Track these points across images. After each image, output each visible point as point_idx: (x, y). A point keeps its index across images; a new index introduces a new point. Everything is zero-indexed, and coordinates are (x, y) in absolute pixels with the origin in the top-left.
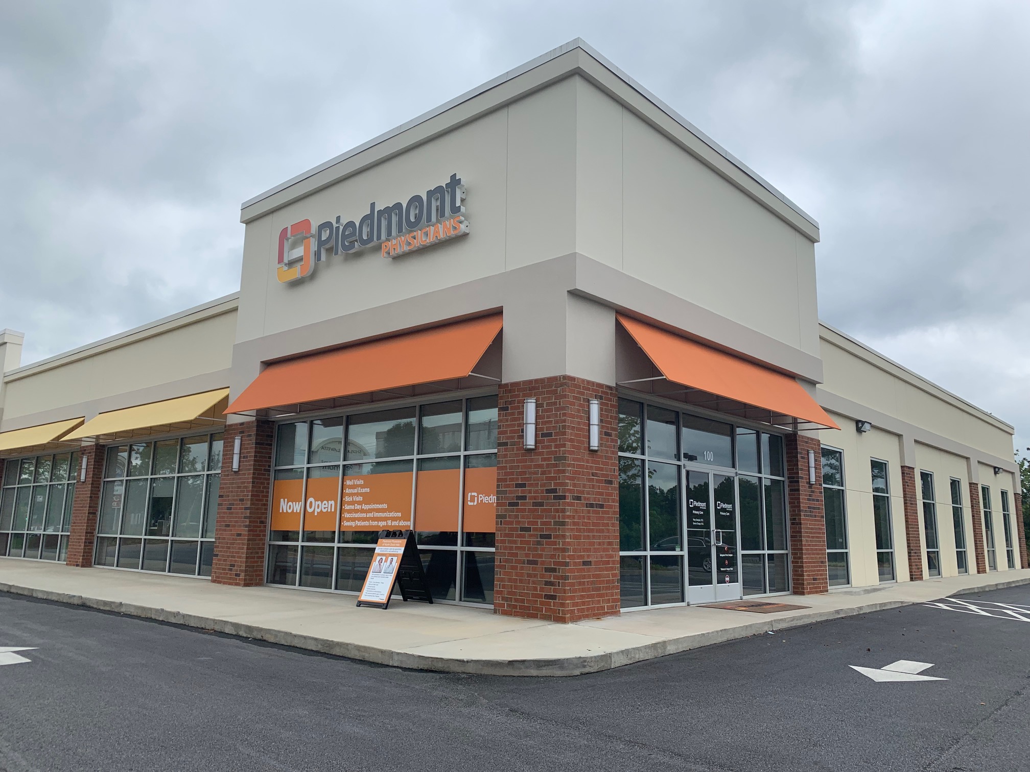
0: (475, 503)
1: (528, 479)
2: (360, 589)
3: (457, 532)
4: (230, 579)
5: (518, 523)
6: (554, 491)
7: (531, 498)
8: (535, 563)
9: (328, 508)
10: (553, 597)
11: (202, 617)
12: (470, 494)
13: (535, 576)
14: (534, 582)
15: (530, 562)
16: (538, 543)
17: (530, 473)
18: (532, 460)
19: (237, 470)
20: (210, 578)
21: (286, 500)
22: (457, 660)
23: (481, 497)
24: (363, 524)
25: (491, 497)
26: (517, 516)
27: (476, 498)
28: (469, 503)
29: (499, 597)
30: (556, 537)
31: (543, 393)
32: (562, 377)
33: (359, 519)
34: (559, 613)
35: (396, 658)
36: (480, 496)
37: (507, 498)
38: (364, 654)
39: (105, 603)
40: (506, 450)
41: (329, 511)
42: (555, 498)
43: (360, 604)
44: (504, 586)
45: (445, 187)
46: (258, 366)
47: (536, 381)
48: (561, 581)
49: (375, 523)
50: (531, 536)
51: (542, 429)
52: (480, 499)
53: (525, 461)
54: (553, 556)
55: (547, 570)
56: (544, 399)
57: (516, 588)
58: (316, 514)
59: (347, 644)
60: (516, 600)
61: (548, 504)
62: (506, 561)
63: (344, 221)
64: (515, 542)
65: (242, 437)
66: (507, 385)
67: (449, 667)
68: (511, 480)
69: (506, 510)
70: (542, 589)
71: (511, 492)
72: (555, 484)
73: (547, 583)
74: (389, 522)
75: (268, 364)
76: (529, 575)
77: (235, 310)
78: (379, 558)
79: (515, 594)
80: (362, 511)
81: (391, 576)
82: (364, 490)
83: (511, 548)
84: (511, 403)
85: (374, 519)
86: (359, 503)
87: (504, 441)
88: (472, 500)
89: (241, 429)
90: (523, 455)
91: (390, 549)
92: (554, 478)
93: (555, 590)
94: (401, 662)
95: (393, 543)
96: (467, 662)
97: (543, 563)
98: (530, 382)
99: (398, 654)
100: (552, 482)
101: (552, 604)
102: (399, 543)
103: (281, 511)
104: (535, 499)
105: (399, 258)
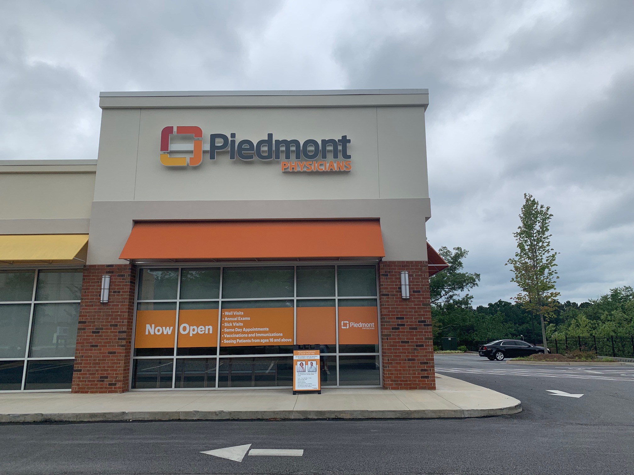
0: (348, 327)
1: (405, 315)
5: (400, 339)
6: (424, 321)
7: (409, 325)
8: (413, 360)
9: (205, 330)
10: (427, 377)
12: (342, 322)
13: (414, 367)
14: (413, 370)
15: (409, 360)
16: (415, 349)
17: (407, 312)
18: (407, 305)
19: (107, 302)
20: (70, 390)
23: (352, 324)
24: (244, 341)
25: (360, 324)
26: (398, 335)
27: (348, 325)
28: (343, 327)
29: (389, 380)
30: (426, 346)
31: (412, 269)
32: (425, 262)
33: (240, 338)
34: (431, 385)
36: (351, 323)
37: (390, 325)
40: (388, 298)
41: (207, 332)
42: (425, 325)
44: (392, 374)
47: (407, 262)
48: (431, 369)
49: (258, 341)
50: (409, 346)
51: (413, 288)
52: (351, 325)
53: (403, 305)
54: (425, 356)
55: (421, 363)
56: (414, 272)
57: (400, 374)
58: (191, 335)
60: (401, 381)
61: (420, 329)
62: (393, 360)
64: (399, 349)
65: (111, 276)
66: (386, 262)
68: (394, 315)
69: (391, 332)
70: (419, 374)
71: (393, 322)
72: (424, 318)
73: (422, 370)
74: (272, 340)
75: (137, 223)
76: (409, 367)
77: (94, 173)
78: (299, 363)
79: (400, 377)
80: (243, 333)
82: (244, 319)
83: (396, 353)
84: (389, 272)
85: (255, 338)
86: (239, 327)
87: (386, 293)
88: (345, 325)
89: (110, 269)
90: (400, 302)
91: (304, 358)
92: (424, 315)
93: (427, 374)
95: (308, 353)
97: (418, 360)
98: (403, 262)
100: (422, 317)
101: (426, 381)
102: (314, 353)
103: (147, 333)
104: (411, 326)
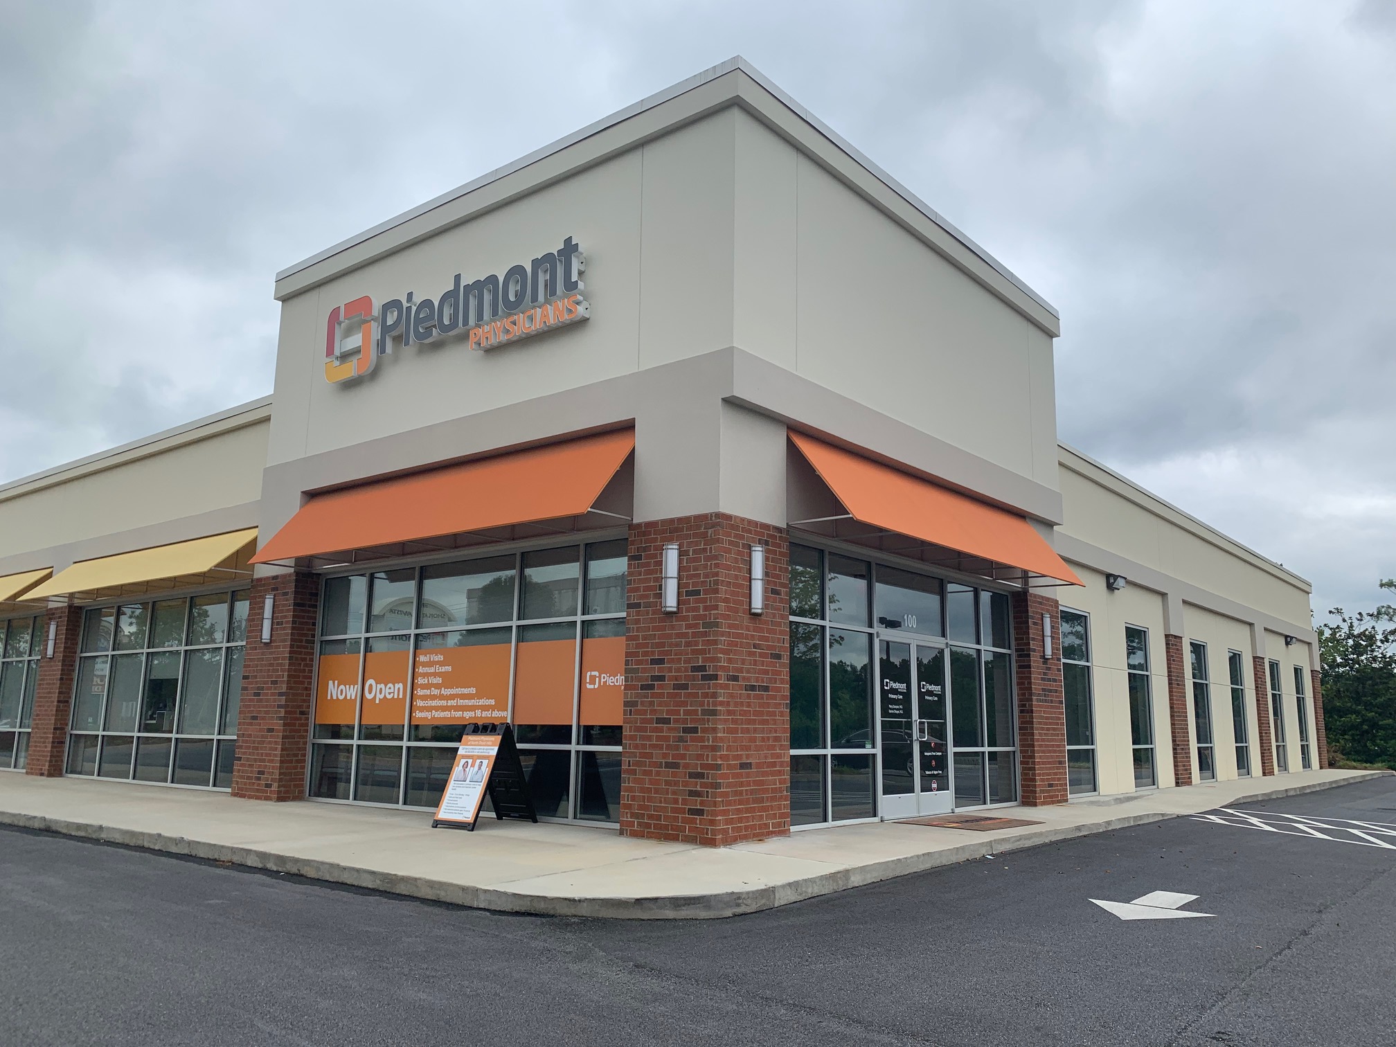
0: (596, 686)
1: (669, 653)
2: (436, 803)
3: (571, 726)
4: (258, 790)
5: (653, 712)
6: (702, 668)
7: (671, 679)
8: (676, 766)
9: (394, 693)
10: (700, 812)
11: (215, 845)
12: (589, 674)
13: (676, 783)
14: (674, 793)
15: (668, 765)
16: (681, 739)
17: (671, 645)
18: (673, 627)
19: (269, 641)
20: (229, 790)
21: (336, 682)
22: (566, 899)
23: (604, 678)
24: (442, 714)
25: (618, 677)
26: (652, 703)
27: (597, 679)
28: (589, 686)
29: (627, 813)
30: (705, 730)
31: (688, 536)
32: (714, 515)
33: (437, 708)
34: (707, 834)
35: (482, 897)
36: (603, 675)
37: (639, 679)
38: (438, 892)
39: (79, 827)
40: (638, 613)
41: (396, 697)
42: (704, 678)
43: (437, 824)
44: (633, 798)
45: (556, 255)
46: (297, 499)
47: (680, 520)
48: (710, 790)
49: (459, 714)
50: (670, 729)
51: (687, 585)
52: (602, 680)
53: (663, 628)
54: (699, 757)
55: (692, 775)
56: (689, 544)
57: (650, 799)
58: (377, 702)
59: (416, 879)
60: (650, 817)
61: (694, 687)
62: (637, 764)
63: (418, 299)
64: (649, 738)
65: (275, 596)
66: (639, 525)
67: (554, 908)
68: (646, 654)
69: (637, 695)
70: (685, 802)
71: (644, 670)
72: (705, 660)
73: (692, 793)
74: (478, 713)
75: (312, 495)
76: (667, 783)
77: (267, 419)
78: (463, 761)
79: (647, 808)
80: (442, 697)
81: (480, 785)
82: (444, 669)
83: (644, 746)
84: (645, 549)
85: (457, 708)
86: (437, 686)
87: (636, 601)
88: (592, 682)
89: (274, 584)
90: (661, 620)
91: (479, 749)
92: (703, 652)
93: (702, 803)
94: (490, 902)
95: (482, 741)
96: (580, 901)
97: (686, 766)
98: (672, 521)
99: (486, 891)
100: (700, 657)
101: (698, 822)
102: (491, 741)
103: (329, 698)
104: (676, 680)
105: (494, 350)
